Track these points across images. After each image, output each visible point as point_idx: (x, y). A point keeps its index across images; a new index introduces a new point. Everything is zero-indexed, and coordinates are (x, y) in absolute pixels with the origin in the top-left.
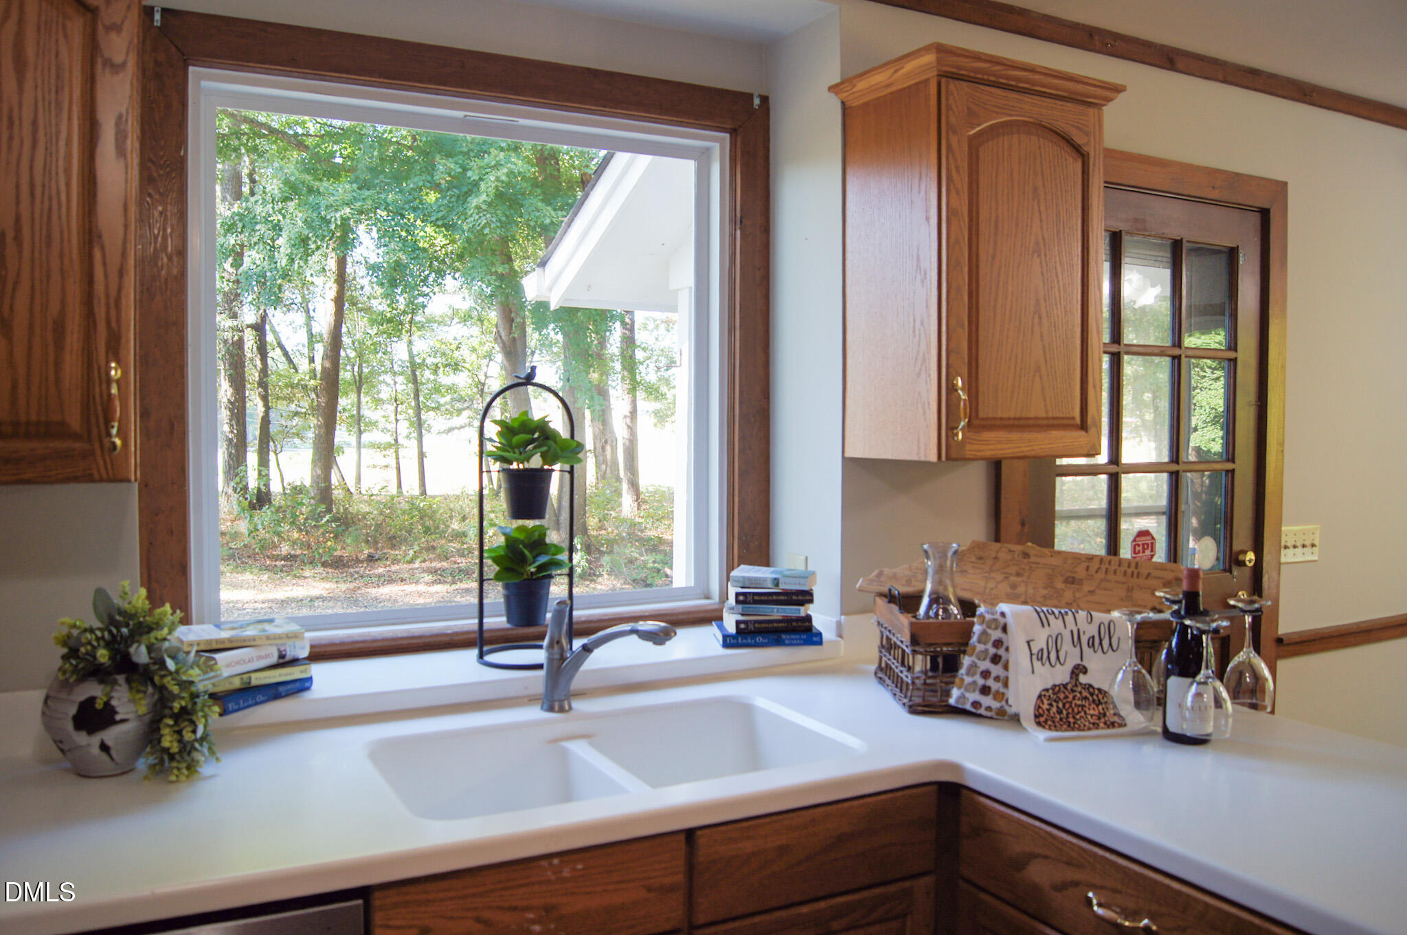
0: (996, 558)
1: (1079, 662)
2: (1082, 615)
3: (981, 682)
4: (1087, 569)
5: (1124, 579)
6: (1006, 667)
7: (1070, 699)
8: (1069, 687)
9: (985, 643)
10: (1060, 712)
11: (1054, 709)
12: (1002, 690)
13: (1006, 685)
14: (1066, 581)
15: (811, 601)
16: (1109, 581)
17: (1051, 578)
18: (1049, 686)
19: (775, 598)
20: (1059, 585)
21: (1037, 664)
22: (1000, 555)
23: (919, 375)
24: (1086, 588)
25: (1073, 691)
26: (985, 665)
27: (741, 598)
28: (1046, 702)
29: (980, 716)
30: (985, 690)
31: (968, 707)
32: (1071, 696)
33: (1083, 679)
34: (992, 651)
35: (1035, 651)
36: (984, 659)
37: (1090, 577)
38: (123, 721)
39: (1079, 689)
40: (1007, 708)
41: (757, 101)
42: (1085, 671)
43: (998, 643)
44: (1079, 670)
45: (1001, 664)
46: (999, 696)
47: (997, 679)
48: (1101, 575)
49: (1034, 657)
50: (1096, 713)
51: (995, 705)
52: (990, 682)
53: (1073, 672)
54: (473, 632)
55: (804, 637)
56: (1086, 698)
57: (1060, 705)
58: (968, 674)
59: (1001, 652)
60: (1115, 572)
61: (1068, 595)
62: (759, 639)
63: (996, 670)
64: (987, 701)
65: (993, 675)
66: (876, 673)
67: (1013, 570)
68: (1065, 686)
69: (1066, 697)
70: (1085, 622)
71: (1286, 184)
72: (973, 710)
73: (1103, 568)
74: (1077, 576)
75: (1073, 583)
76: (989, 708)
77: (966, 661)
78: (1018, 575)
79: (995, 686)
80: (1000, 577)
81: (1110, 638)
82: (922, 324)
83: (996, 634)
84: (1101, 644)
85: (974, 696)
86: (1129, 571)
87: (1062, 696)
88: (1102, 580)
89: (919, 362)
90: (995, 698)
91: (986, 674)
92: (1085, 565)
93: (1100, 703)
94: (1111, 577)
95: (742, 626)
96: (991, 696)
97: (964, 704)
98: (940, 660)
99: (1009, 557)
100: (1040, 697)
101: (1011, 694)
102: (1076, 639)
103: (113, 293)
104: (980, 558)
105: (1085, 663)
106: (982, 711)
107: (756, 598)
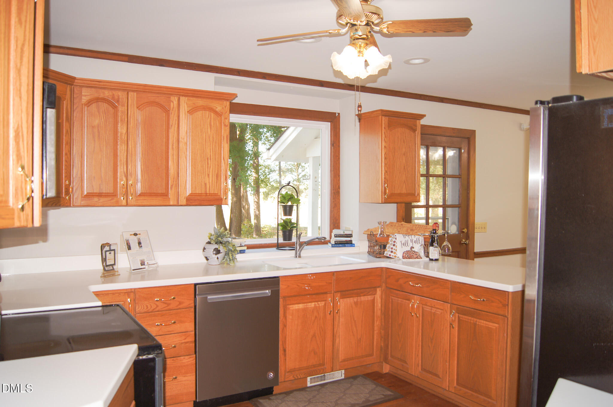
0: (395, 225)
1: (412, 246)
2: (413, 236)
3: (391, 250)
4: (416, 227)
5: (423, 229)
6: (396, 247)
7: (410, 254)
8: (410, 251)
9: (392, 242)
10: (408, 256)
11: (407, 256)
12: (395, 252)
13: (396, 251)
14: (411, 230)
15: (352, 237)
16: (420, 230)
17: (407, 229)
18: (405, 251)
19: (344, 236)
20: (409, 231)
21: (403, 246)
22: (396, 225)
23: (377, 183)
24: (415, 231)
25: (411, 252)
26: (392, 246)
27: (336, 236)
28: (405, 254)
29: (391, 258)
30: (392, 252)
31: (388, 256)
32: (410, 253)
33: (413, 249)
34: (393, 243)
35: (402, 243)
36: (391, 245)
37: (416, 229)
38: (222, 253)
39: (412, 252)
40: (396, 256)
41: (337, 114)
42: (413, 248)
43: (394, 242)
44: (412, 248)
45: (395, 246)
46: (395, 253)
47: (394, 249)
48: (418, 229)
49: (402, 245)
50: (416, 257)
51: (394, 255)
52: (393, 250)
53: (411, 248)
54: (276, 243)
55: (351, 245)
56: (414, 254)
57: (408, 255)
58: (388, 248)
59: (395, 244)
60: (422, 228)
61: (411, 233)
62: (340, 245)
63: (394, 247)
64: (392, 254)
65: (393, 249)
66: (368, 252)
67: (399, 228)
68: (409, 251)
69: (409, 253)
70: (414, 238)
71: (475, 130)
72: (389, 256)
73: (419, 227)
74: (413, 229)
75: (412, 230)
76: (393, 256)
77: (388, 245)
78: (400, 229)
79: (394, 251)
80: (396, 230)
81: (419, 241)
82: (378, 172)
83: (394, 240)
84: (417, 242)
85: (390, 253)
86: (425, 228)
87: (408, 253)
88: (419, 230)
89: (377, 180)
90: (394, 253)
91: (392, 248)
92: (415, 226)
93: (417, 255)
94: (421, 229)
95: (336, 242)
96: (393, 253)
97: (387, 255)
98: (382, 246)
99: (398, 225)
100: (403, 253)
101: (397, 252)
102: (412, 241)
103: (226, 169)
104: (391, 226)
105: (413, 246)
106: (391, 257)
107: (339, 236)
